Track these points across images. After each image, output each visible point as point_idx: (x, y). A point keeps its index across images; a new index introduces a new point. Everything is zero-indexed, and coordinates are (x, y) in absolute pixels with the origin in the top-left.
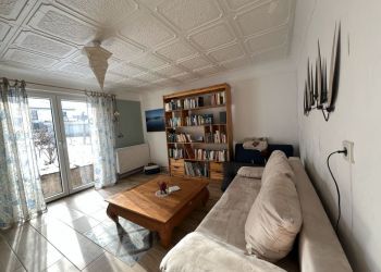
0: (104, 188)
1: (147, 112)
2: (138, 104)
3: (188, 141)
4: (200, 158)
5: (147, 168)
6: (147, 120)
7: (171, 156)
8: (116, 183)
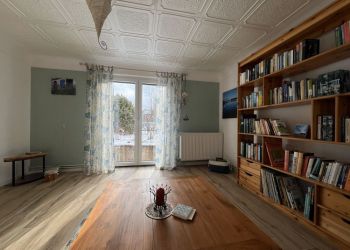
0: (162, 169)
1: (225, 94)
2: (216, 86)
3: (272, 133)
4: (295, 171)
5: (211, 163)
6: (224, 103)
7: (242, 154)
8: (175, 169)
